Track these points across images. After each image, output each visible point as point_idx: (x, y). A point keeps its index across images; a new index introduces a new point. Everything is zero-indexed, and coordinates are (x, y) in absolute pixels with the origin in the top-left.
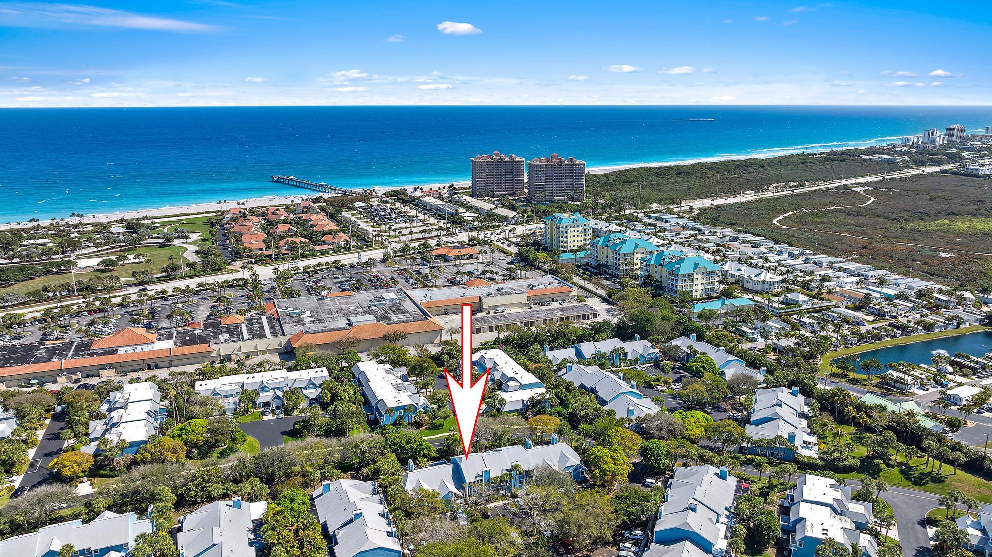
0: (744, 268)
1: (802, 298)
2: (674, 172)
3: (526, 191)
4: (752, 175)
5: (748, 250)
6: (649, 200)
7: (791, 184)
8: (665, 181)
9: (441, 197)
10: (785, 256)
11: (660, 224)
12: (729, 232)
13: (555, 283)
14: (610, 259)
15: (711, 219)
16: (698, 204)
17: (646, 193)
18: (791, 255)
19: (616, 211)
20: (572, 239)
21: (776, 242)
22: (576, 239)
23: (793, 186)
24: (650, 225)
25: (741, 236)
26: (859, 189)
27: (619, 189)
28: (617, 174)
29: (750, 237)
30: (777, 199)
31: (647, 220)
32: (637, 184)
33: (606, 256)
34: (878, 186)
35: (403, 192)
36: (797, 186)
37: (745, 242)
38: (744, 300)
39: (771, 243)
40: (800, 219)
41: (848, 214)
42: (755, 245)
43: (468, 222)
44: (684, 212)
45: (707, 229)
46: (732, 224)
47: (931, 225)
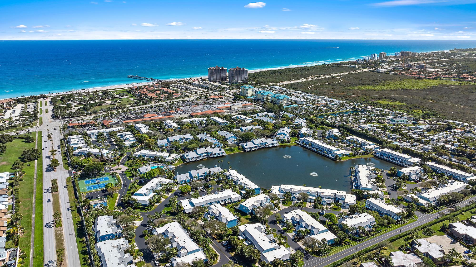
0: (296, 98)
1: (310, 105)
2: (277, 72)
3: (228, 79)
4: (304, 73)
5: (299, 95)
6: (269, 82)
7: (316, 76)
8: (274, 76)
9: (199, 82)
10: (309, 96)
11: (273, 89)
12: (294, 91)
13: (248, 103)
14: (261, 97)
15: (289, 87)
16: (285, 83)
17: (268, 80)
18: (311, 96)
19: (260, 85)
20: (249, 93)
21: (307, 93)
22: (250, 93)
23: (317, 77)
24: (271, 89)
25: (297, 92)
26: (339, 77)
27: (259, 78)
28: (257, 73)
29: (300, 92)
30: (310, 81)
31: (269, 88)
32: (264, 77)
33: (260, 97)
34: (344, 76)
35: (185, 81)
36: (318, 77)
37: (298, 93)
38: (295, 105)
39: (306, 93)
40: (317, 87)
41: (332, 85)
42: (302, 94)
43: (214, 89)
44: (281, 85)
45: (288, 90)
46: (295, 89)
47: (355, 88)
